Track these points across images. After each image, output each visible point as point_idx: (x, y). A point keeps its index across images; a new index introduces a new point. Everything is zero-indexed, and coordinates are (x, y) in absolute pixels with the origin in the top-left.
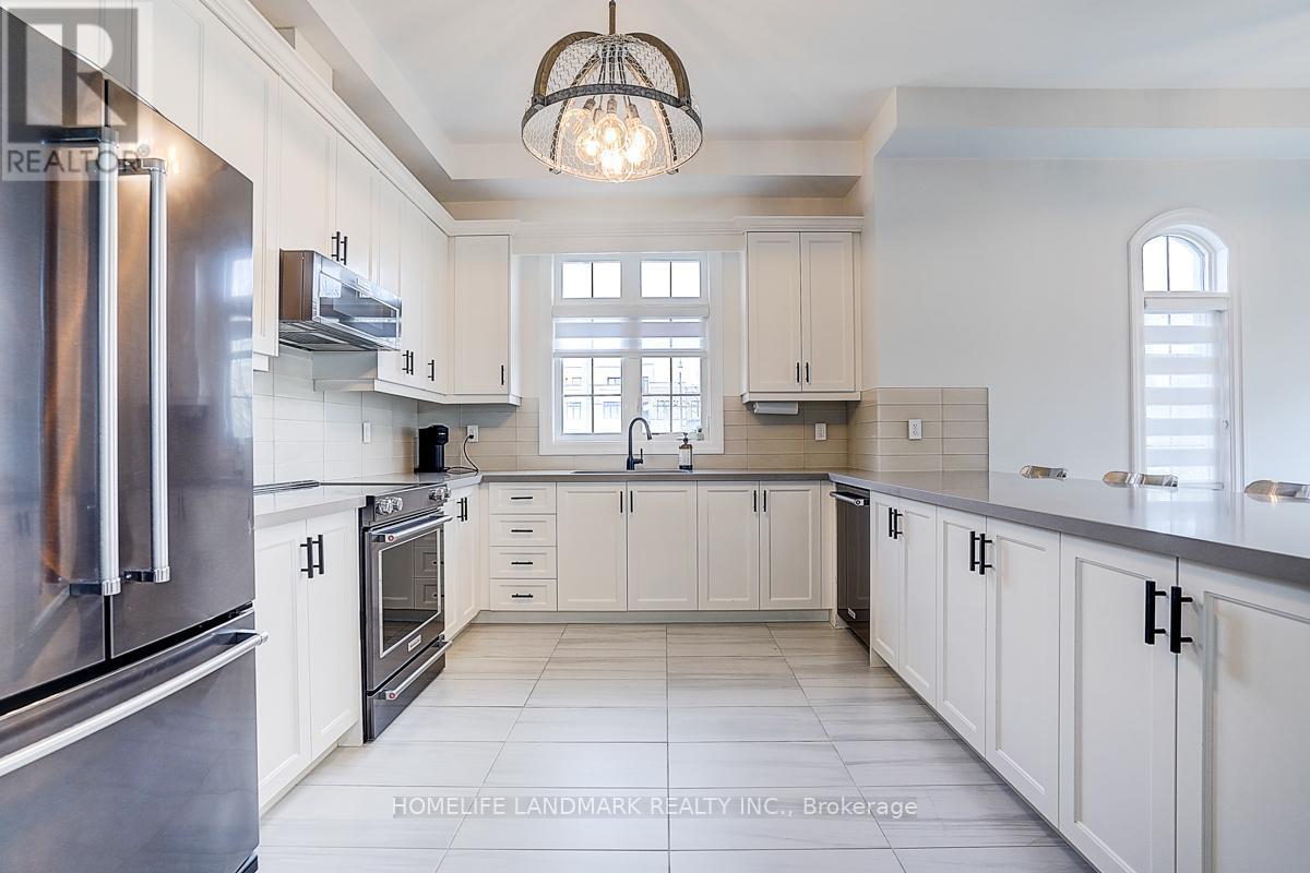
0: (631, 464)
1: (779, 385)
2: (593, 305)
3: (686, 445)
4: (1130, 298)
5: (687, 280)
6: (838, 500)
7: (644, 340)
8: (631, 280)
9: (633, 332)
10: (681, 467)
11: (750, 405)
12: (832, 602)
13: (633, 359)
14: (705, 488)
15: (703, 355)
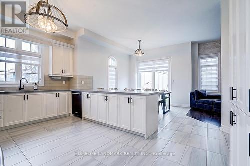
0: (21, 89)
1: (59, 74)
2: (6, 49)
3: (36, 85)
5: (35, 48)
7: (23, 60)
9: (20, 58)
10: (35, 89)
11: (51, 77)
12: (71, 111)
13: (19, 64)
14: (45, 93)
15: (39, 66)
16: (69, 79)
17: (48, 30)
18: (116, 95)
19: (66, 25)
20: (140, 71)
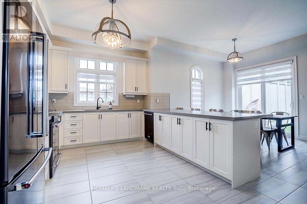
0: (98, 108)
1: (131, 91)
2: (87, 71)
3: (111, 104)
4: (191, 79)
5: (111, 67)
6: (145, 115)
7: (100, 80)
8: (97, 66)
9: (98, 78)
10: (110, 109)
11: (125, 95)
12: (143, 135)
13: (97, 84)
14: (118, 113)
15: (114, 84)
16: (143, 97)
17: (113, 46)
18: (191, 118)
19: (128, 37)
20: (238, 83)
